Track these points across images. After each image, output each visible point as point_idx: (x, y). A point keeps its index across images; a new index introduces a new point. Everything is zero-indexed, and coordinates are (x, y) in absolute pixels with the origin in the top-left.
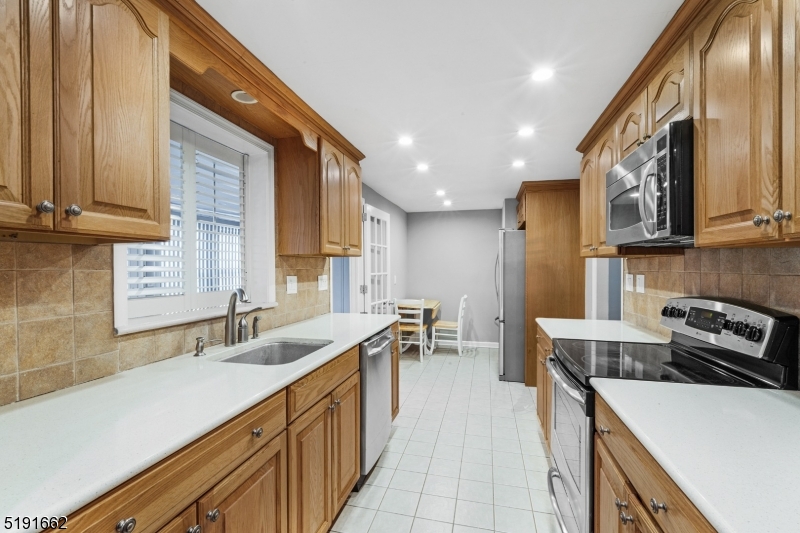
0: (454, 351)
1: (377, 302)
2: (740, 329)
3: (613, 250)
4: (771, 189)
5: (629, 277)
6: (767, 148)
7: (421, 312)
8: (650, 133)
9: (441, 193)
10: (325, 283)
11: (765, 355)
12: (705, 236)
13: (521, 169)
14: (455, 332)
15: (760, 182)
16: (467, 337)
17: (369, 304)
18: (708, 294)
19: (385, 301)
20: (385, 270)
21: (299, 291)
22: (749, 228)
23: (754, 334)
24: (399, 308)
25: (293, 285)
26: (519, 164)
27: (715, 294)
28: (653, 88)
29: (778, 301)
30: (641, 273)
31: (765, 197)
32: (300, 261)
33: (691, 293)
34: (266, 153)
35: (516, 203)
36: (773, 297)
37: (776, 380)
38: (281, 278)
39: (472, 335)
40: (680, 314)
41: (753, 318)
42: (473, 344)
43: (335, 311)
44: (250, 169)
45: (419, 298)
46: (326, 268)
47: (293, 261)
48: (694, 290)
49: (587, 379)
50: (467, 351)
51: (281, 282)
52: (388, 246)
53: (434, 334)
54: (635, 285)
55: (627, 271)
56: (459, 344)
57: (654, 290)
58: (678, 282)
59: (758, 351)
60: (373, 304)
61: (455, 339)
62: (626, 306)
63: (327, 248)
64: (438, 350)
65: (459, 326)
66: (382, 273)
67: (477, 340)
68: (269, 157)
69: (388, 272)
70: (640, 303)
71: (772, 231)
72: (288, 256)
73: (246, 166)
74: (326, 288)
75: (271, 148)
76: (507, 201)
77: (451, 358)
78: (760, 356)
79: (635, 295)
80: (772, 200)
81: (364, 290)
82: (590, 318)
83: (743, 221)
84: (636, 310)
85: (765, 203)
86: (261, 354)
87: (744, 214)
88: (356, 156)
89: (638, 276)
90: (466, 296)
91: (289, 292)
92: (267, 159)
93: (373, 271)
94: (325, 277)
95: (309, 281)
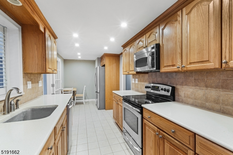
0: (82, 103)
1: (57, 90)
2: (165, 90)
3: (135, 73)
4: (180, 61)
5: (133, 79)
6: (179, 52)
7: (72, 92)
8: (147, 45)
9: (79, 54)
10: (41, 84)
11: (170, 95)
12: (163, 70)
13: (106, 49)
14: (82, 97)
15: (177, 59)
16: (85, 99)
17: (55, 90)
18: (155, 83)
19: (59, 89)
20: (59, 79)
21: (32, 87)
22: (175, 68)
23: (168, 91)
24: (64, 91)
25: (30, 85)
26: (106, 48)
27: (156, 82)
28: (148, 35)
29: (170, 83)
30: (137, 78)
31: (178, 62)
32: (32, 75)
33: (150, 82)
34: (17, 29)
35: (101, 59)
36: (169, 83)
37: (172, 100)
38: (25, 82)
39: (87, 97)
40: (149, 87)
41: (167, 87)
42: (87, 100)
43: (44, 94)
44: (7, 34)
45: (72, 88)
46: (41, 78)
47: (29, 75)
48: (151, 82)
49: (141, 105)
50: (86, 102)
51: (25, 84)
52: (60, 70)
53: (75, 99)
54: (135, 81)
55: (132, 78)
56: (83, 101)
57: (140, 82)
58: (147, 80)
59: (169, 94)
60: (56, 90)
61: (83, 99)
62: (132, 86)
63: (48, 70)
64: (77, 104)
65: (83, 95)
66: (58, 80)
67: (88, 99)
68: (19, 31)
69: (60, 79)
70: (137, 85)
71: (180, 69)
72: (27, 73)
73: (5, 32)
74: (41, 86)
75: (20, 27)
76: (98, 58)
77: (81, 105)
78: (169, 95)
79: (135, 84)
80: (180, 63)
81: (53, 86)
82: (121, 90)
83: (173, 67)
84: (135, 87)
85: (178, 64)
86: (22, 115)
87: (173, 66)
88: (55, 37)
89: (136, 79)
90: (85, 86)
91: (28, 88)
92: (18, 32)
93: (56, 79)
94: (41, 81)
95: (35, 83)
